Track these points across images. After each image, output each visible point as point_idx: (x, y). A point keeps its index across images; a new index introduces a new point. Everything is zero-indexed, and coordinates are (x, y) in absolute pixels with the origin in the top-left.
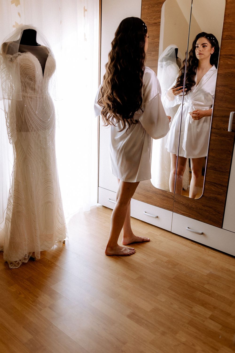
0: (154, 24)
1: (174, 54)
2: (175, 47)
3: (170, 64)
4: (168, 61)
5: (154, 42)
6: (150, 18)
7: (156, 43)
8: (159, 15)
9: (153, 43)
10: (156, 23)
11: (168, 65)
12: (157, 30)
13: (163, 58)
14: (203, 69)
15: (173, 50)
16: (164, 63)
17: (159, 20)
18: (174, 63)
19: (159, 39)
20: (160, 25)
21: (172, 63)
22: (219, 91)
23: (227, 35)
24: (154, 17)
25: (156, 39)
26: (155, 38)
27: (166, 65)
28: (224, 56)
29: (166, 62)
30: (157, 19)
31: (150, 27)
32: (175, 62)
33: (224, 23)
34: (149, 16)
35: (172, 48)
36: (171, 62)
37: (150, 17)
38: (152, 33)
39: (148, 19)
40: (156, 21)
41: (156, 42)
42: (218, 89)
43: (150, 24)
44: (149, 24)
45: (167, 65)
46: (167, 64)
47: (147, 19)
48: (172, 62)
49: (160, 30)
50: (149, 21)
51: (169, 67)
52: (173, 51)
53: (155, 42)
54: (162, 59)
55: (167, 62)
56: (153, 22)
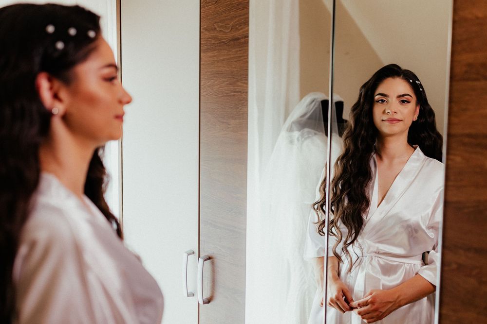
0: (232, 42)
1: (320, 114)
2: (321, 97)
3: (309, 137)
4: (306, 130)
5: (235, 92)
6: (221, 27)
7: (241, 95)
8: (244, 14)
9: (233, 94)
10: (238, 39)
11: (306, 139)
12: (240, 57)
13: (293, 122)
14: (392, 159)
15: (317, 104)
16: (296, 134)
17: (244, 30)
18: (321, 133)
19: (247, 84)
20: (246, 43)
21: (315, 134)
22: (454, 266)
23: (470, 65)
24: (232, 22)
25: (239, 84)
26: (238, 81)
27: (300, 138)
28: (466, 140)
29: (300, 131)
30: (240, 28)
31: (224, 49)
32: (323, 132)
33: (454, 22)
34: (220, 22)
35: (313, 101)
36: (313, 131)
37: (221, 24)
38: (228, 68)
39: (218, 29)
40: (237, 34)
41: (240, 92)
42: (450, 256)
43: (223, 42)
44: (221, 42)
45: (302, 139)
46: (302, 135)
47: (215, 29)
48: (315, 132)
49: (248, 58)
50: (220, 35)
51: (307, 142)
52: (316, 106)
53: (238, 92)
54: (291, 126)
55: (302, 131)
56: (230, 36)
